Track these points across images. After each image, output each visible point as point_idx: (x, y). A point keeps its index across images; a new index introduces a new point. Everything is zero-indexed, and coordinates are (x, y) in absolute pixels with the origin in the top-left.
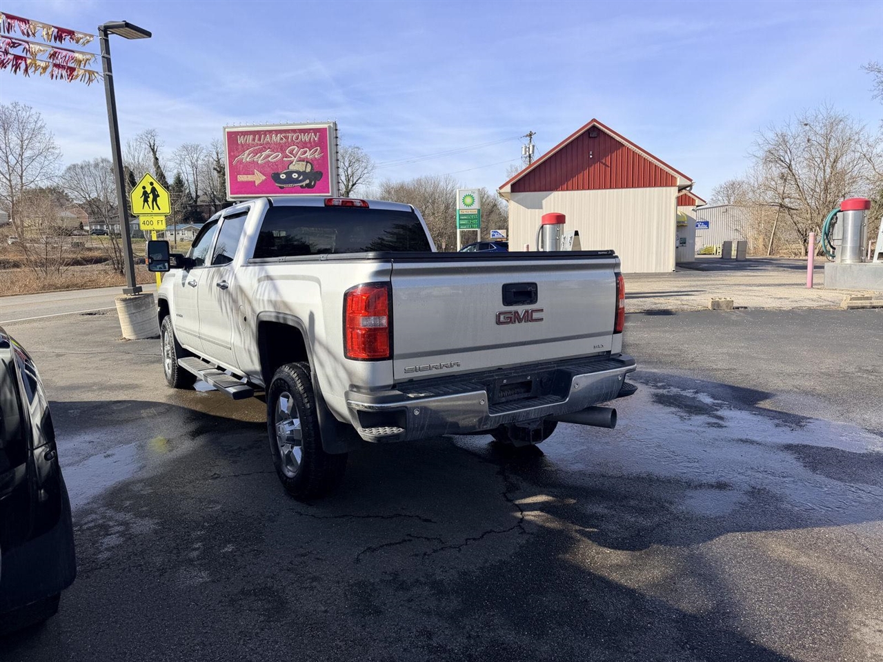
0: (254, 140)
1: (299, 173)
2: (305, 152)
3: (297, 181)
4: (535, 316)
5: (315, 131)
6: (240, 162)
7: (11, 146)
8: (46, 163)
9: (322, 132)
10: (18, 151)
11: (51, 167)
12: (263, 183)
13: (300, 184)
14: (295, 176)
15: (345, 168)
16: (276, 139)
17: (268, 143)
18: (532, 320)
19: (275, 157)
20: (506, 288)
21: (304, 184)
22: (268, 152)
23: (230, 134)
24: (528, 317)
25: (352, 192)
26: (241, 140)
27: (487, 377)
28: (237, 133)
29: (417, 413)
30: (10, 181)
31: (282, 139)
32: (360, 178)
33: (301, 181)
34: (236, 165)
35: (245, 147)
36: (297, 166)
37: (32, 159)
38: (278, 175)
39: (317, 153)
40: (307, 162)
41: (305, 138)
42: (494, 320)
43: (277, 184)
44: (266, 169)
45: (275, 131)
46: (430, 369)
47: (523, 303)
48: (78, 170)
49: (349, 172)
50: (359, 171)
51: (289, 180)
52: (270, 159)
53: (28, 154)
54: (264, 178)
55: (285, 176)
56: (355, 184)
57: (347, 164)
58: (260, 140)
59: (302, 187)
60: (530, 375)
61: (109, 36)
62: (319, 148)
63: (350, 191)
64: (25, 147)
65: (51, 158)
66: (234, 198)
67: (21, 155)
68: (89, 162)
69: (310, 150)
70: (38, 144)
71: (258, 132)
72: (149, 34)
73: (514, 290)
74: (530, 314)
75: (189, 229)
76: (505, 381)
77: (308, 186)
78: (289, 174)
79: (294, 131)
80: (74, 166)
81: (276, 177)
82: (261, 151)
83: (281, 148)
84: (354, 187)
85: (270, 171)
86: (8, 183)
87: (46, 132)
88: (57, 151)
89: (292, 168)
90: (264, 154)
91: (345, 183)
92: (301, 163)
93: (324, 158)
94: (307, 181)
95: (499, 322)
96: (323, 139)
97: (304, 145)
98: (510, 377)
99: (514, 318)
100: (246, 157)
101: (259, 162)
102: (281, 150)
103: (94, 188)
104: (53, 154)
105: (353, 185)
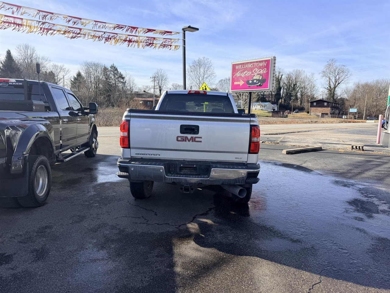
0: (241, 67)
1: (257, 80)
2: (260, 71)
3: (256, 83)
4: (197, 139)
5: (265, 61)
6: (236, 77)
7: (201, 73)
8: (211, 79)
9: (268, 61)
10: (203, 75)
11: (212, 81)
12: (243, 85)
13: (257, 85)
14: (255, 81)
15: (335, 76)
16: (250, 66)
17: (247, 68)
18: (195, 141)
19: (248, 74)
20: (182, 126)
21: (258, 84)
22: (246, 72)
23: (233, 65)
24: (193, 140)
25: (337, 88)
26: (237, 67)
27: (173, 162)
28: (236, 65)
29: (132, 169)
30: (199, 86)
31: (252, 66)
32: (343, 80)
33: (258, 83)
34: (234, 78)
35: (238, 70)
36: (257, 77)
37: (207, 78)
38: (249, 81)
39: (265, 71)
40: (261, 75)
41: (261, 64)
42: (176, 139)
43: (248, 85)
44: (244, 79)
45: (250, 62)
46: (147, 154)
47: (190, 133)
48: (223, 82)
49: (337, 78)
50: (343, 77)
51: (253, 83)
52: (246, 75)
53: (205, 76)
54: (243, 83)
55: (251, 81)
56: (340, 83)
57: (336, 74)
58: (244, 67)
59: (257, 86)
60: (196, 165)
61: (186, 32)
62: (266, 68)
63: (336, 87)
64: (205, 74)
65: (212, 77)
66: (232, 91)
67: (203, 77)
68: (227, 78)
69: (262, 70)
70: (209, 72)
71: (243, 64)
72: (198, 29)
73: (185, 128)
74: (194, 139)
75: (259, 105)
76: (182, 165)
77: (260, 85)
78: (253, 81)
79: (257, 62)
80: (222, 80)
81: (248, 82)
82: (244, 71)
83: (251, 69)
84: (339, 85)
85: (246, 80)
86: (198, 87)
87: (212, 68)
88: (215, 75)
89: (254, 78)
90: (245, 72)
91: (334, 83)
92: (258, 75)
93: (268, 73)
94: (260, 83)
95: (177, 140)
96: (268, 64)
97: (260, 68)
98: (184, 164)
99: (185, 139)
100: (238, 74)
101: (243, 76)
102: (251, 70)
103: (227, 89)
104: (213, 76)
105: (338, 84)
